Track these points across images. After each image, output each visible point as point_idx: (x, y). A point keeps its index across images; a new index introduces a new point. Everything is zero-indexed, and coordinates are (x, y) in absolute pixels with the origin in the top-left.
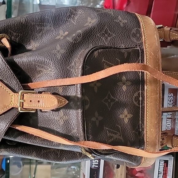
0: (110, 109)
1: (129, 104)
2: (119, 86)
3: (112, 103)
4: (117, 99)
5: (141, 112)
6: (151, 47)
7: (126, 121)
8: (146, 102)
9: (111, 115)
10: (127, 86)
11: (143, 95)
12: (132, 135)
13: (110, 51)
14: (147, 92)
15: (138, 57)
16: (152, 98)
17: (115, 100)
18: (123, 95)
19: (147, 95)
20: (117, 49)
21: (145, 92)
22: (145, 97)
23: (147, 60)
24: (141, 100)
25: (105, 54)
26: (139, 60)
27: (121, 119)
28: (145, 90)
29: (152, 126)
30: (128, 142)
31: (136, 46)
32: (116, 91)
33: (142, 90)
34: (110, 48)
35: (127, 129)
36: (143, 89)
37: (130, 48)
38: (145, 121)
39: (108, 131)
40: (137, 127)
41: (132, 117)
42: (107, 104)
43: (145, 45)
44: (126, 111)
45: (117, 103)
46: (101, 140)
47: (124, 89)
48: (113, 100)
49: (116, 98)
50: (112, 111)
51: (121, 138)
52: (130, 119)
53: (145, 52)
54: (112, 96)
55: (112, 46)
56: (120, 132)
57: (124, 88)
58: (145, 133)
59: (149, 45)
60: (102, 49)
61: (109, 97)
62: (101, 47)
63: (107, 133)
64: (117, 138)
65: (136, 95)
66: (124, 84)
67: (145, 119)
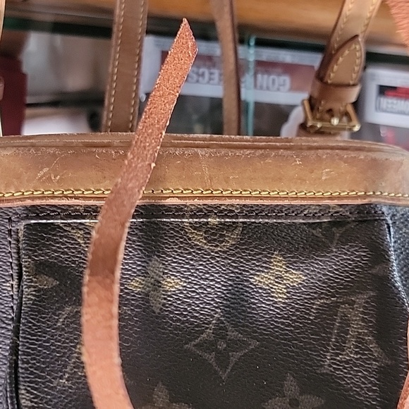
0: (254, 344)
1: (236, 267)
2: (164, 305)
3: (233, 334)
4: (216, 313)
5: (263, 217)
6: (19, 177)
7: (295, 277)
8: (228, 202)
9: (277, 337)
10: (164, 273)
11: (201, 211)
12: (346, 254)
13: (29, 354)
14: (189, 198)
15: (54, 229)
16: (211, 179)
17: (218, 319)
18: (201, 288)
19: (200, 198)
20: (19, 322)
21: (189, 202)
22: (209, 202)
23: (66, 197)
24: (219, 217)
25: (40, 377)
26: (69, 225)
27: (288, 298)
28: (182, 202)
29: (313, 176)
30: (374, 271)
31: (11, 236)
32: (185, 316)
33: (183, 216)
34: (17, 354)
35: (324, 275)
36: (178, 211)
37: (19, 259)
38: (294, 203)
39: (337, 355)
40: (317, 232)
41: (282, 255)
42: (235, 356)
43: (8, 201)
44: (261, 279)
45: (229, 313)
46: (374, 391)
47: (177, 284)
48: (220, 332)
49: (212, 317)
50: (261, 334)
51: (361, 299)
52: (290, 264)
53: (38, 202)
54: (204, 335)
55: (9, 330)
56: (337, 305)
57: (173, 284)
58: (336, 202)
59: (7, 186)
60: (17, 389)
61: (209, 346)
62: (11, 398)
63: (347, 362)
64: (363, 320)
65: (199, 239)
66: (157, 285)
67: (286, 202)
